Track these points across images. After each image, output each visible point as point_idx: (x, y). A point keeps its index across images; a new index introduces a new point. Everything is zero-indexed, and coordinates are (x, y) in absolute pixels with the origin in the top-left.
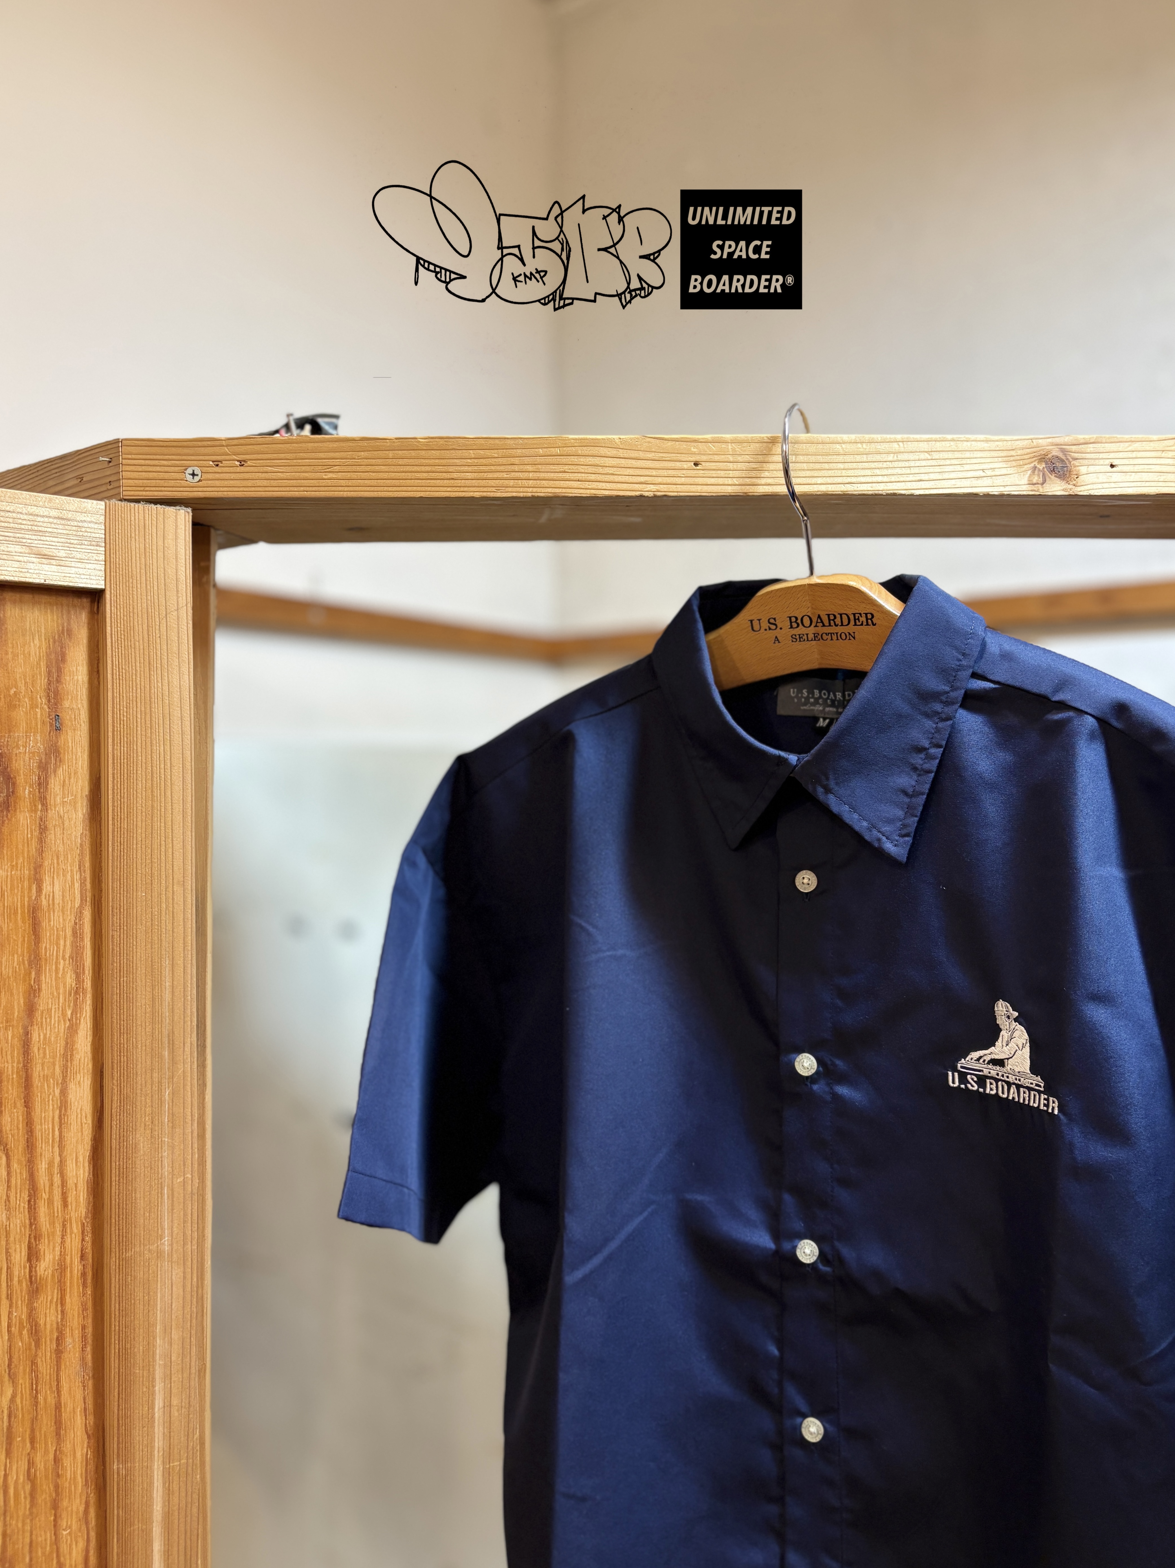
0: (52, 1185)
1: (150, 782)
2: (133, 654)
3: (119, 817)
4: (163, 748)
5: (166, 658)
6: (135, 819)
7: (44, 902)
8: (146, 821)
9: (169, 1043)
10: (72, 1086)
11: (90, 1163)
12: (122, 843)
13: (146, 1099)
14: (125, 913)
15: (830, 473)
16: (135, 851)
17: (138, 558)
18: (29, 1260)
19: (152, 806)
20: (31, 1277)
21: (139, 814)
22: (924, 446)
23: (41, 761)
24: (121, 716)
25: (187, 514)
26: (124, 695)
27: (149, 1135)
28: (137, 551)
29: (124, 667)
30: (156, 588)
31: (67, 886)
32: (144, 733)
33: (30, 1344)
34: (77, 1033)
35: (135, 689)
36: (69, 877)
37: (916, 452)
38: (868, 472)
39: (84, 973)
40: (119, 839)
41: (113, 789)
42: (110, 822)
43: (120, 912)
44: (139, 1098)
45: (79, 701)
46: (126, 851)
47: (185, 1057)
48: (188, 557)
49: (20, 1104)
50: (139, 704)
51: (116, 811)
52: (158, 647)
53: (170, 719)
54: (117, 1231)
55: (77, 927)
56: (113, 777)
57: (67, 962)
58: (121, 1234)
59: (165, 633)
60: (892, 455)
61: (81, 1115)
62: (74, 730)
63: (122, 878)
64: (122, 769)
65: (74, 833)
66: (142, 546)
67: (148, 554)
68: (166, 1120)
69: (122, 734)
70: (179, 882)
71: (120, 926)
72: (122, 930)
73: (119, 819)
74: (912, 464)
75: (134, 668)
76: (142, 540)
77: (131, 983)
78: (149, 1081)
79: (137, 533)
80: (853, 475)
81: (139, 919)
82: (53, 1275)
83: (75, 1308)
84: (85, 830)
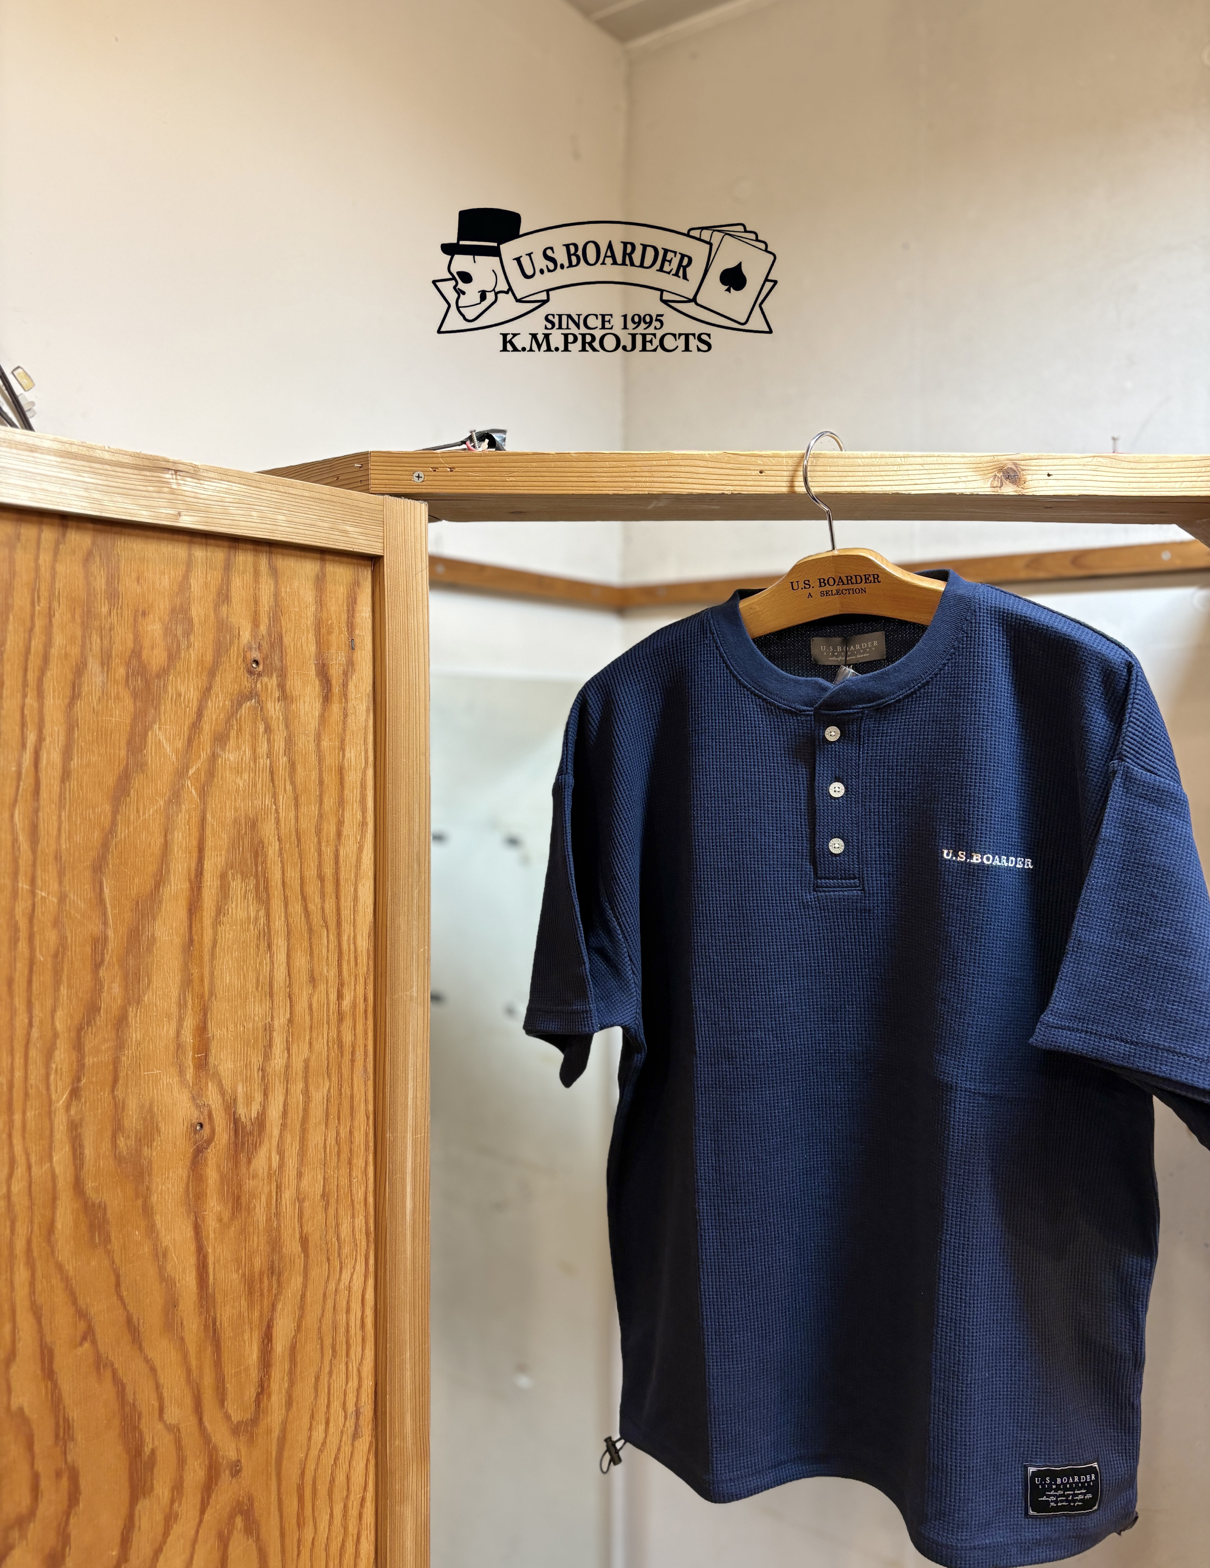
0: (349, 951)
7: (346, 764)
9: (417, 859)
10: (360, 886)
13: (405, 896)
18: (338, 999)
19: (409, 702)
20: (339, 1010)
23: (344, 670)
25: (426, 503)
27: (406, 919)
28: (401, 531)
30: (410, 556)
33: (338, 1055)
39: (368, 811)
47: (425, 869)
49: (334, 897)
52: (411, 595)
57: (358, 804)
62: (363, 650)
65: (362, 719)
66: (403, 527)
67: (406, 533)
76: (403, 523)
78: (407, 883)
79: (400, 518)
82: (350, 1010)
83: (361, 1032)
84: (367, 717)
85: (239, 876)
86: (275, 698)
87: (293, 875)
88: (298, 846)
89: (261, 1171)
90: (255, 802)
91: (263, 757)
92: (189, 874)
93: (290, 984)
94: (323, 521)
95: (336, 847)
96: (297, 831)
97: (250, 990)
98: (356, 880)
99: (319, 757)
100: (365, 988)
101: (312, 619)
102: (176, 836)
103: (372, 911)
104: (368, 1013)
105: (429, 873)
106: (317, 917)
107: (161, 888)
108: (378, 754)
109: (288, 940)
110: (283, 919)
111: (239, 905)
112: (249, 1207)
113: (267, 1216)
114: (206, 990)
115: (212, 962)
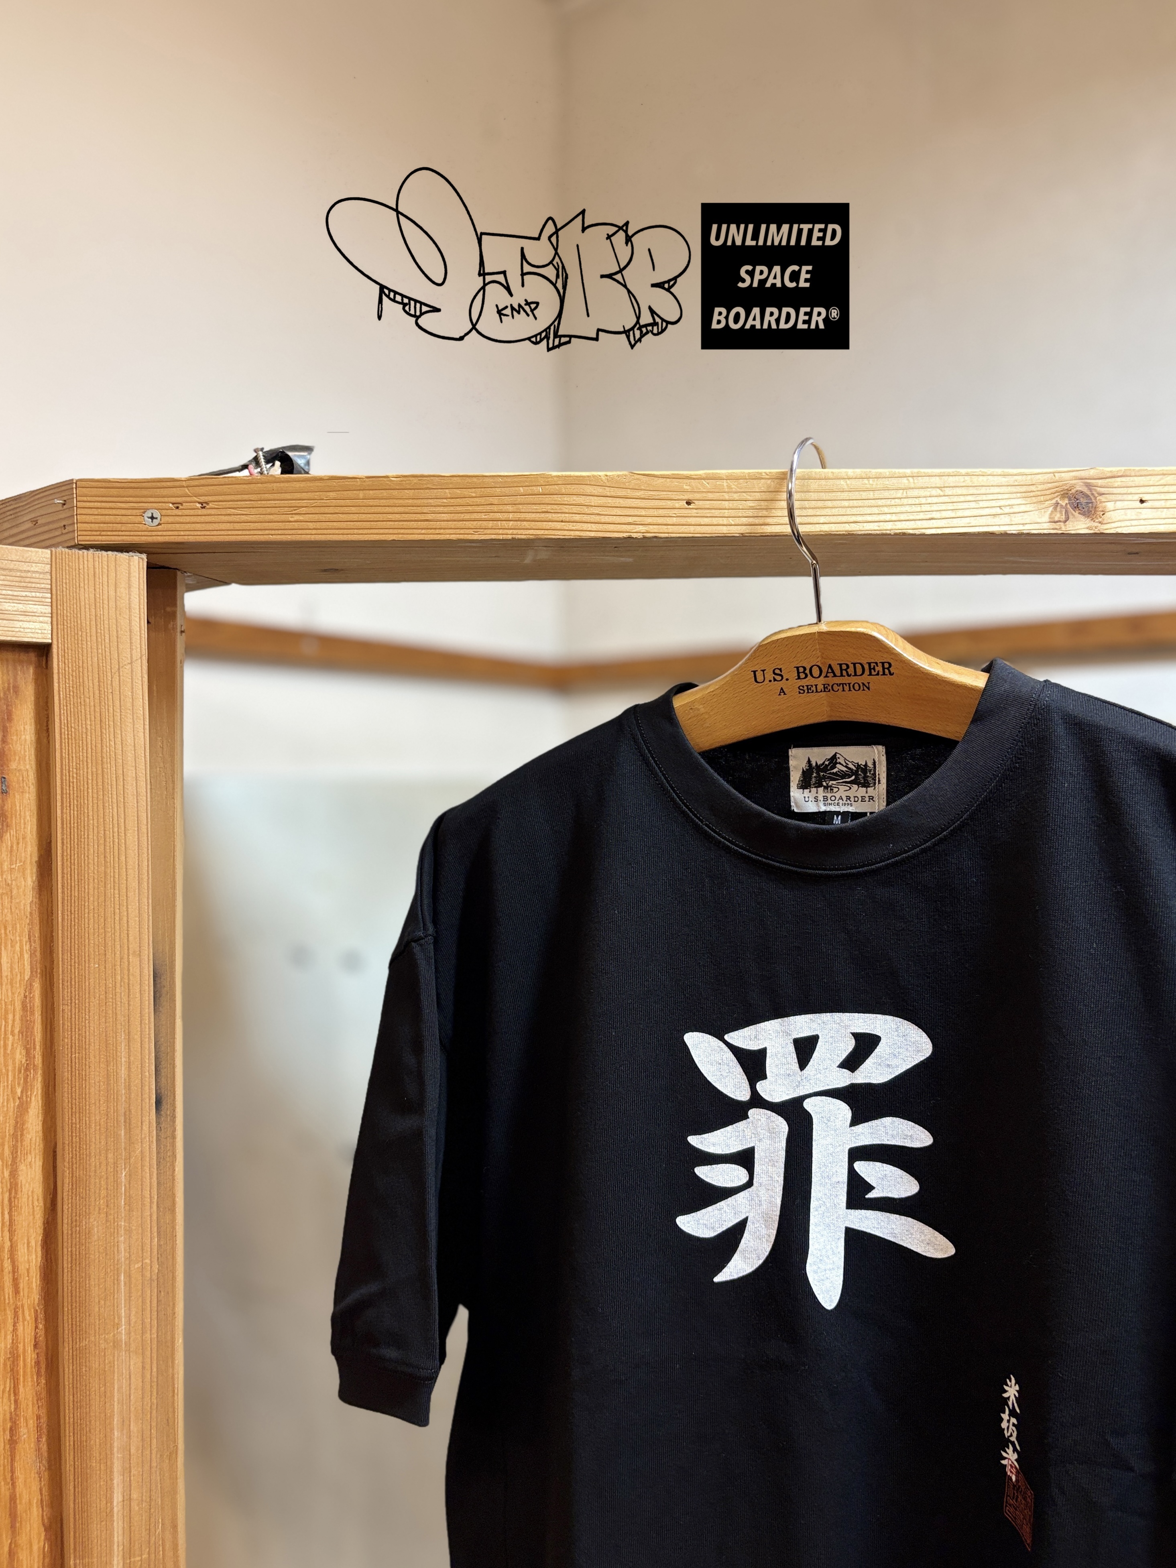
1: (102, 847)
2: (83, 711)
3: (69, 884)
4: (116, 811)
5: (119, 714)
6: (86, 887)
8: (98, 888)
9: (125, 1122)
11: (43, 1248)
12: (73, 911)
13: (100, 1182)
14: (77, 986)
15: (835, 511)
16: (86, 920)
17: (87, 610)
19: (105, 873)
21: (91, 881)
22: (937, 481)
24: (71, 778)
25: (141, 560)
26: (74, 755)
27: (104, 1219)
28: (87, 602)
29: (73, 725)
30: (107, 641)
31: (16, 957)
32: (95, 796)
34: (28, 1112)
35: (85, 748)
36: (18, 948)
37: (928, 488)
38: (875, 510)
39: (35, 1049)
40: (69, 908)
41: (62, 856)
42: (60, 891)
43: (71, 985)
44: (93, 1180)
45: (27, 762)
46: (77, 921)
47: (143, 1136)
48: (142, 607)
50: (90, 765)
51: (66, 878)
52: (111, 703)
53: (124, 779)
54: (70, 1320)
55: (27, 1001)
56: (63, 843)
57: (16, 1037)
58: (74, 1323)
59: (118, 688)
60: (901, 491)
61: (33, 1198)
62: (22, 792)
63: (73, 949)
64: (72, 833)
65: (23, 902)
66: (92, 596)
67: (98, 604)
68: (123, 1203)
69: (72, 797)
70: (134, 952)
71: (71, 1000)
72: (73, 1004)
73: (69, 887)
74: (923, 501)
75: (84, 726)
76: (92, 589)
77: (84, 1060)
78: (104, 1163)
79: (86, 582)
80: (858, 513)
81: (92, 991)
83: (30, 1397)
84: (34, 897)
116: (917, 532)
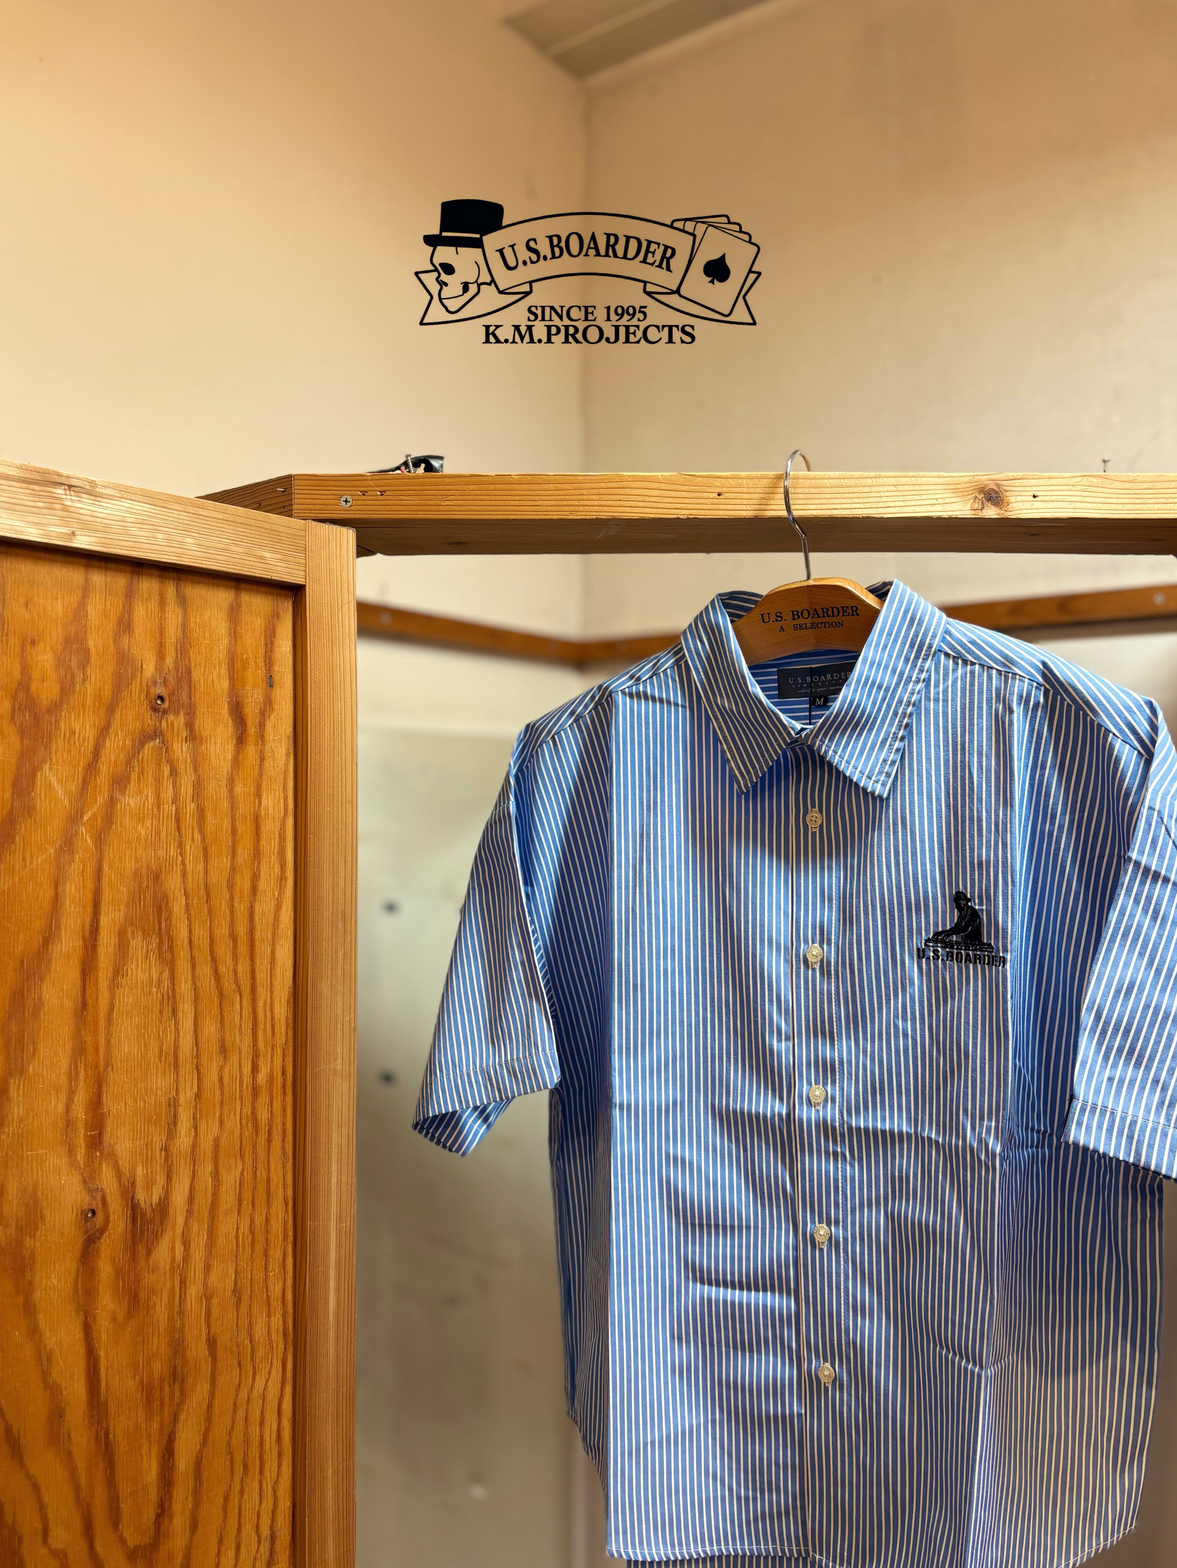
0: (266, 1018)
1: (332, 728)
4: (340, 704)
7: (263, 813)
10: (278, 947)
11: (288, 1005)
13: (328, 958)
14: (319, 820)
17: (325, 564)
18: (253, 1072)
19: (334, 745)
20: (253, 1084)
21: (327, 748)
22: (892, 481)
23: (261, 709)
24: (315, 679)
25: (354, 531)
27: (331, 985)
28: (325, 558)
30: (336, 586)
31: (276, 801)
33: (253, 1134)
34: (281, 909)
36: (277, 795)
37: (884, 485)
38: (849, 501)
39: (287, 864)
40: (314, 767)
41: (311, 731)
42: (309, 755)
43: (314, 821)
44: (324, 957)
45: (287, 666)
46: (318, 775)
47: (352, 929)
48: (353, 564)
49: (248, 958)
50: (326, 671)
51: (312, 747)
52: (337, 630)
53: (344, 683)
55: (282, 831)
56: (311, 722)
57: (275, 856)
58: (313, 1055)
59: (341, 619)
60: (866, 488)
61: (284, 970)
62: (281, 685)
63: (316, 796)
65: (281, 763)
66: (328, 555)
68: (340, 974)
69: (316, 691)
70: (349, 801)
71: (314, 831)
72: (315, 833)
73: (314, 751)
74: (881, 494)
75: (323, 643)
76: (327, 550)
77: (321, 873)
78: (331, 945)
79: (325, 546)
80: (837, 503)
81: (326, 825)
82: (266, 1085)
83: (279, 1109)
84: (287, 760)
85: (140, 934)
86: (182, 739)
87: (201, 934)
88: (207, 902)
89: (162, 1264)
90: (159, 852)
91: (168, 802)
92: (83, 931)
93: (197, 1054)
94: (238, 546)
95: (251, 903)
96: (206, 885)
97: (152, 1060)
98: (274, 941)
99: (232, 804)
100: (284, 1060)
101: (225, 652)
102: (68, 888)
103: (291, 975)
104: (287, 1088)
105: (356, 933)
106: (228, 981)
107: (50, 946)
108: (299, 801)
109: (196, 1006)
110: (190, 982)
111: (140, 966)
112: (148, 1305)
113: (168, 1315)
114: (101, 1060)
115: (108, 1029)
116: (878, 516)
